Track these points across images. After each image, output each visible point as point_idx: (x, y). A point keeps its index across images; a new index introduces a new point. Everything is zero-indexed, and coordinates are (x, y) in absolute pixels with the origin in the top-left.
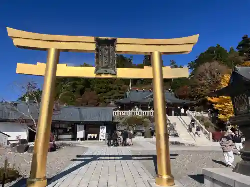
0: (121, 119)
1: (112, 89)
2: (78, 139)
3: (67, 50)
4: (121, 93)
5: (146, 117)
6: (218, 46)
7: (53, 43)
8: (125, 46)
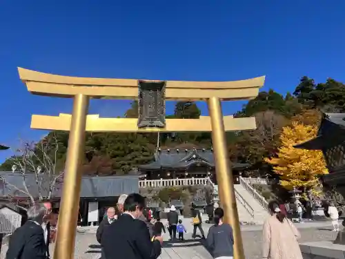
0: (150, 191)
1: (133, 151)
2: (90, 224)
3: (99, 97)
4: (144, 156)
5: (184, 188)
6: (271, 92)
7: (81, 88)
8: (176, 90)
